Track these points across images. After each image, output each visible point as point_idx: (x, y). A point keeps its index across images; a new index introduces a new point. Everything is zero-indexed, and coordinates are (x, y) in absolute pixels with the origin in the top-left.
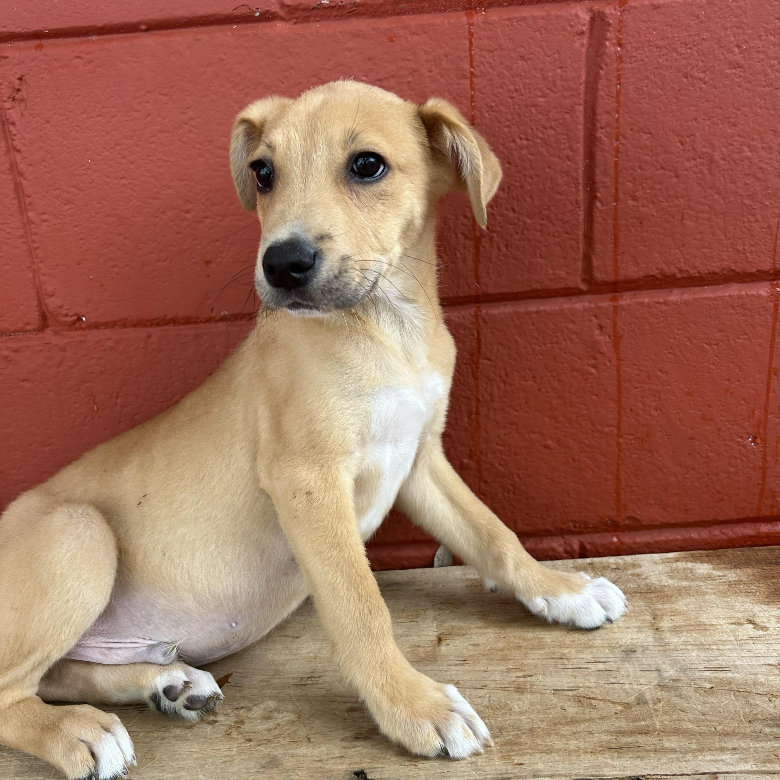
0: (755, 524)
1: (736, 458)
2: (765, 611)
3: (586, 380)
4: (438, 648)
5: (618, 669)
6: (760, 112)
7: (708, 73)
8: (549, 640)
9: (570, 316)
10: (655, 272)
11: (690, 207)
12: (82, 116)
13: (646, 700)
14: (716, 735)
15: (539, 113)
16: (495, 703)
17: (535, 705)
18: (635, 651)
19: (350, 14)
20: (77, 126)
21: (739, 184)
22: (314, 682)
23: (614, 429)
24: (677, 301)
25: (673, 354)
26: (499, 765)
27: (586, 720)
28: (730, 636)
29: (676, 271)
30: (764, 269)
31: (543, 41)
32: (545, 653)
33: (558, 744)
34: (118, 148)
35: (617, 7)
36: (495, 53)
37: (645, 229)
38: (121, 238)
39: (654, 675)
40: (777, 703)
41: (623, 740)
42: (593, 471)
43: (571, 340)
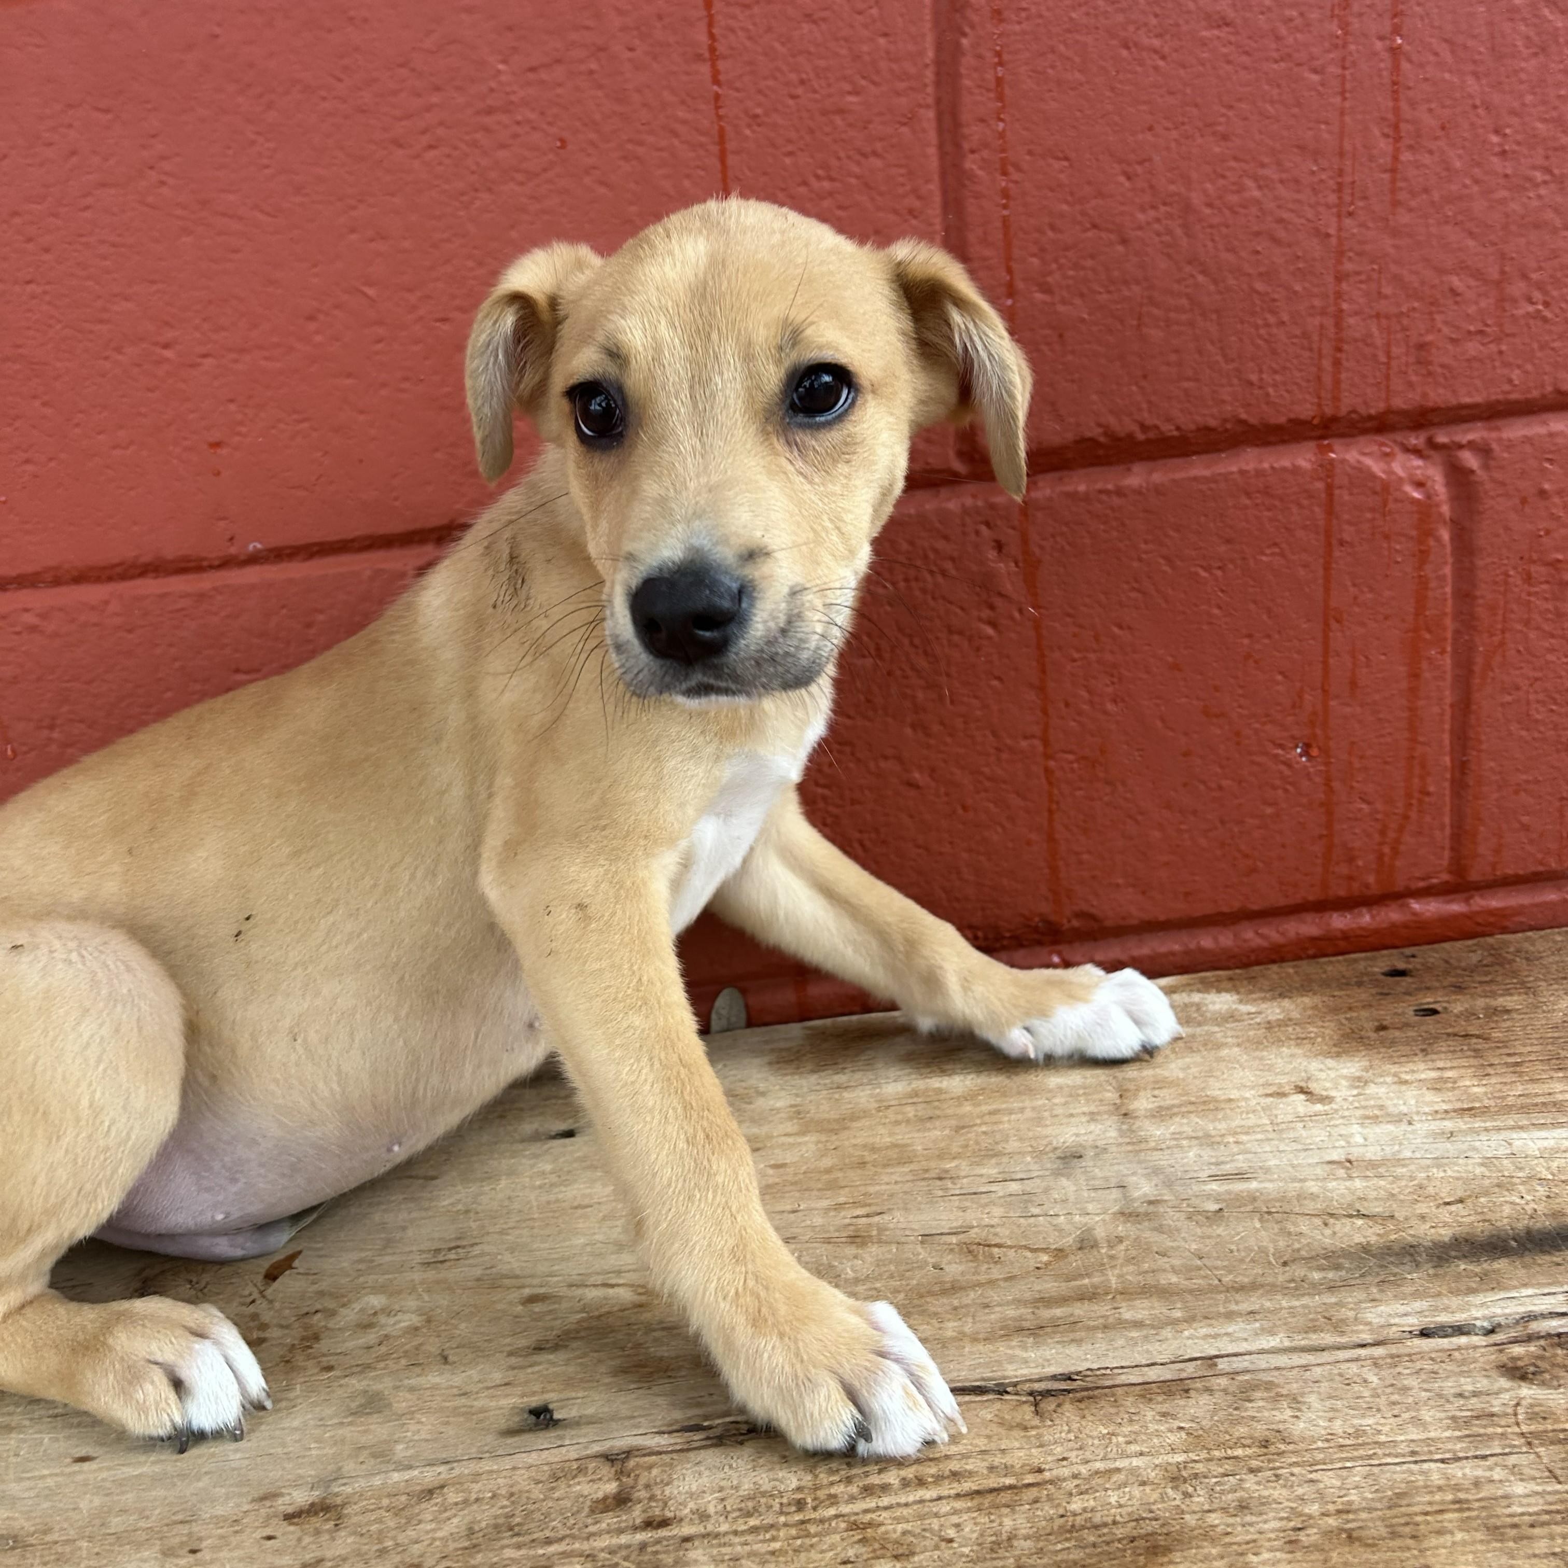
0: (1319, 915)
1: (1274, 788)
2: (1330, 1069)
3: (978, 649)
5: (1047, 1190)
6: (1272, 110)
7: (1168, 37)
8: (920, 1148)
9: (938, 525)
10: (1095, 432)
11: (1152, 302)
13: (1096, 1241)
14: (1221, 1292)
15: (851, 125)
17: (885, 1265)
18: (1081, 1157)
21: (1243, 254)
22: (462, 1255)
23: (1036, 742)
24: (1141, 486)
25: (1139, 591)
27: (980, 1285)
28: (1261, 1117)
29: (1135, 428)
30: (1302, 417)
32: (911, 1171)
34: (17, 220)
36: (756, 9)
37: (1070, 348)
38: (37, 403)
39: (1113, 1196)
40: (1338, 1227)
41: (1047, 1314)
42: (1003, 827)
43: (944, 573)
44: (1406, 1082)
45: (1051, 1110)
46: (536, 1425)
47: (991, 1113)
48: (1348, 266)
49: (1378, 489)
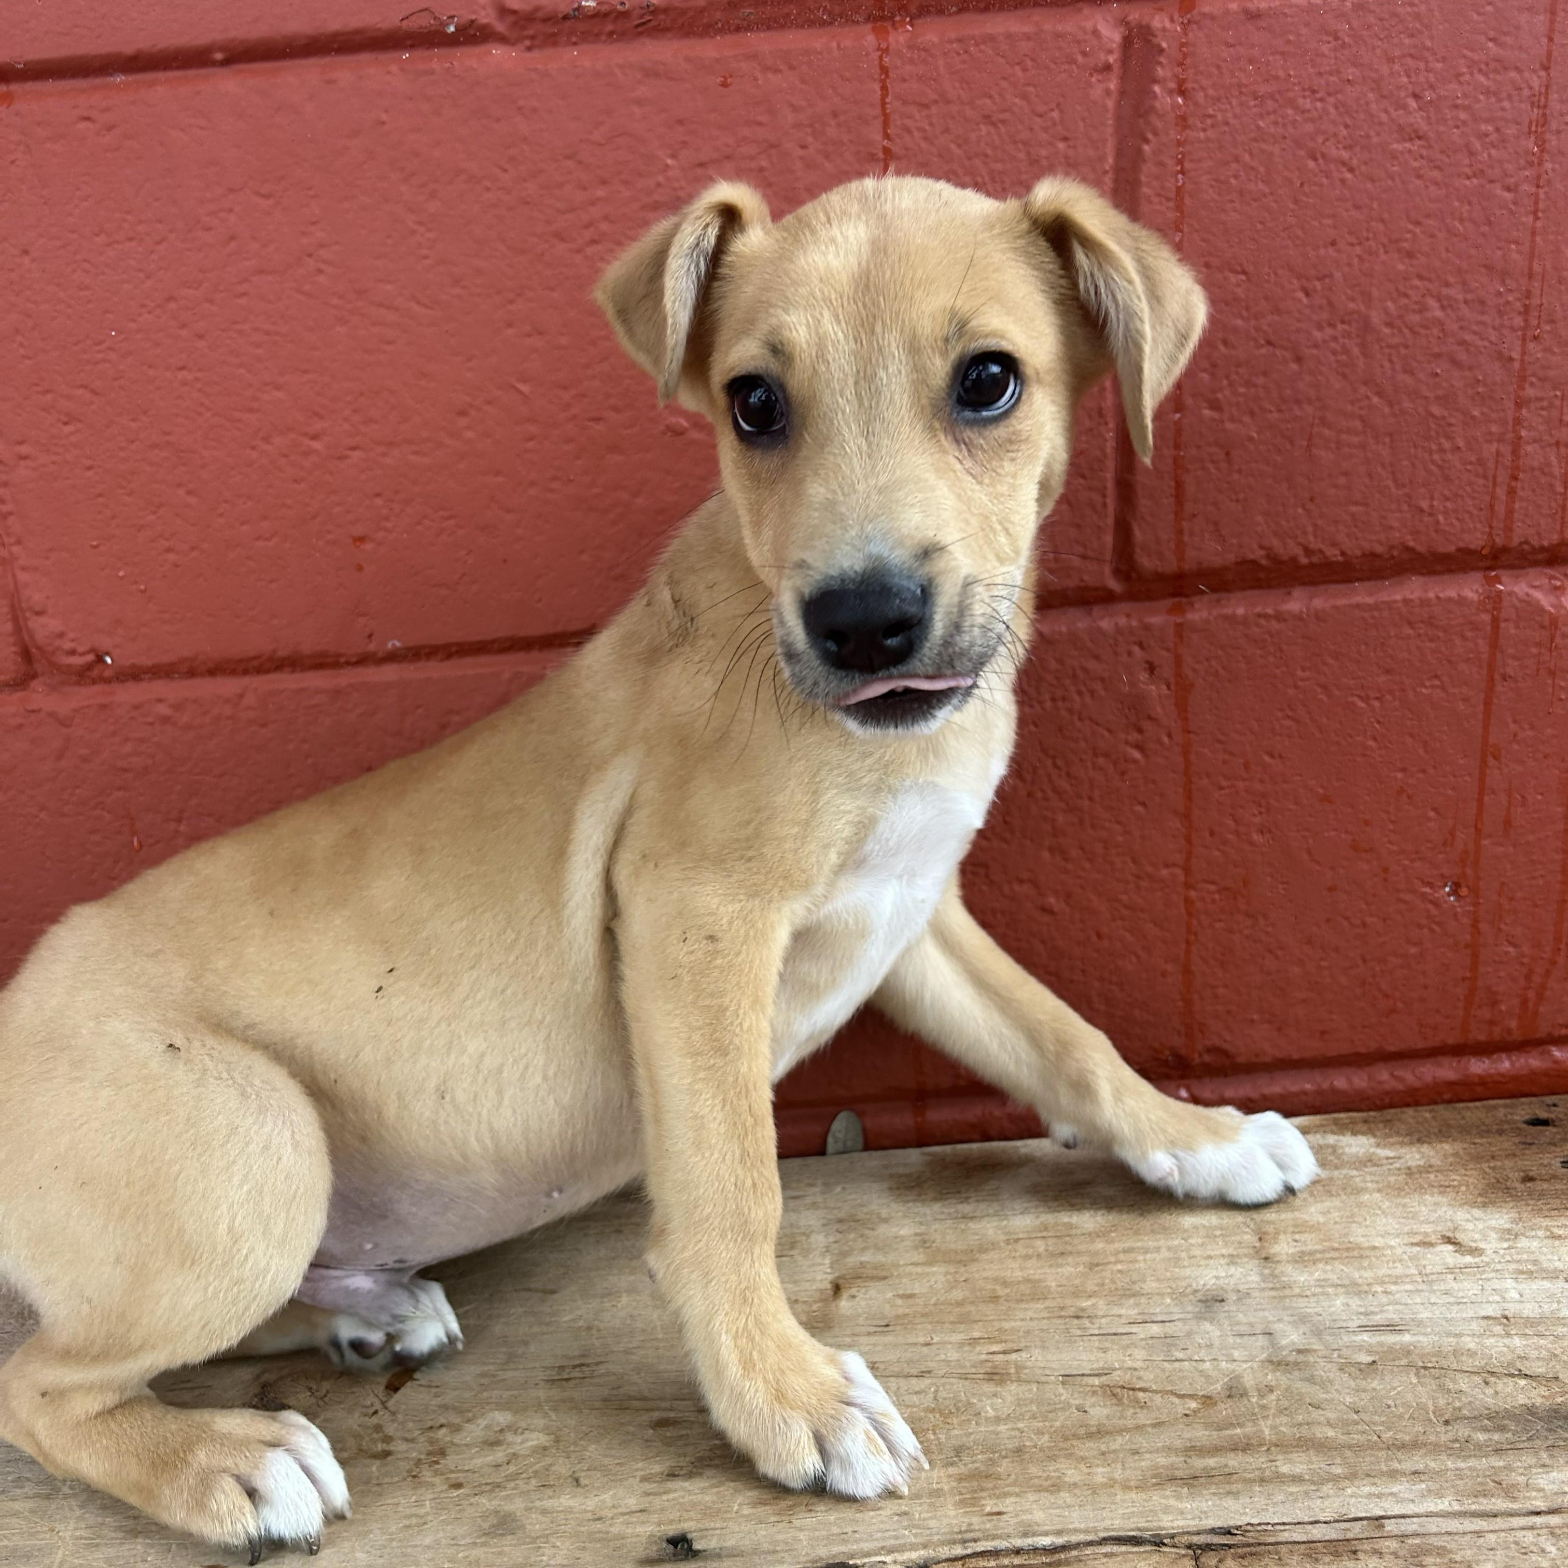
0: (1457, 1059)
1: (1420, 927)
2: (1477, 1219)
3: (1123, 773)
4: (833, 1305)
5: (1189, 1334)
6: (1461, 228)
7: (1357, 149)
8: (1053, 1284)
9: (1089, 644)
10: (1258, 554)
11: (1324, 422)
12: (97, 239)
13: (1245, 1390)
14: (1382, 1449)
16: (947, 1402)
17: (1026, 1405)
18: (1223, 1301)
19: (640, 29)
20: (85, 261)
21: (1421, 376)
22: (587, 1374)
23: (1178, 872)
24: (1301, 612)
25: (1293, 719)
26: (956, 1517)
27: (1127, 1430)
28: (1408, 1267)
29: (1299, 552)
30: (1472, 546)
31: (1029, 85)
32: (1046, 1308)
33: (1072, 1474)
34: (172, 306)
35: (1176, 16)
36: (934, 110)
37: (1236, 467)
38: (181, 492)
39: (1259, 1344)
40: (1500, 1387)
41: (1199, 1463)
42: (1138, 957)
43: (1092, 692)
44: (1559, 1237)
45: (1188, 1250)
46: (674, 1555)
47: (1125, 1251)
48: (1530, 392)
49: (1546, 622)
